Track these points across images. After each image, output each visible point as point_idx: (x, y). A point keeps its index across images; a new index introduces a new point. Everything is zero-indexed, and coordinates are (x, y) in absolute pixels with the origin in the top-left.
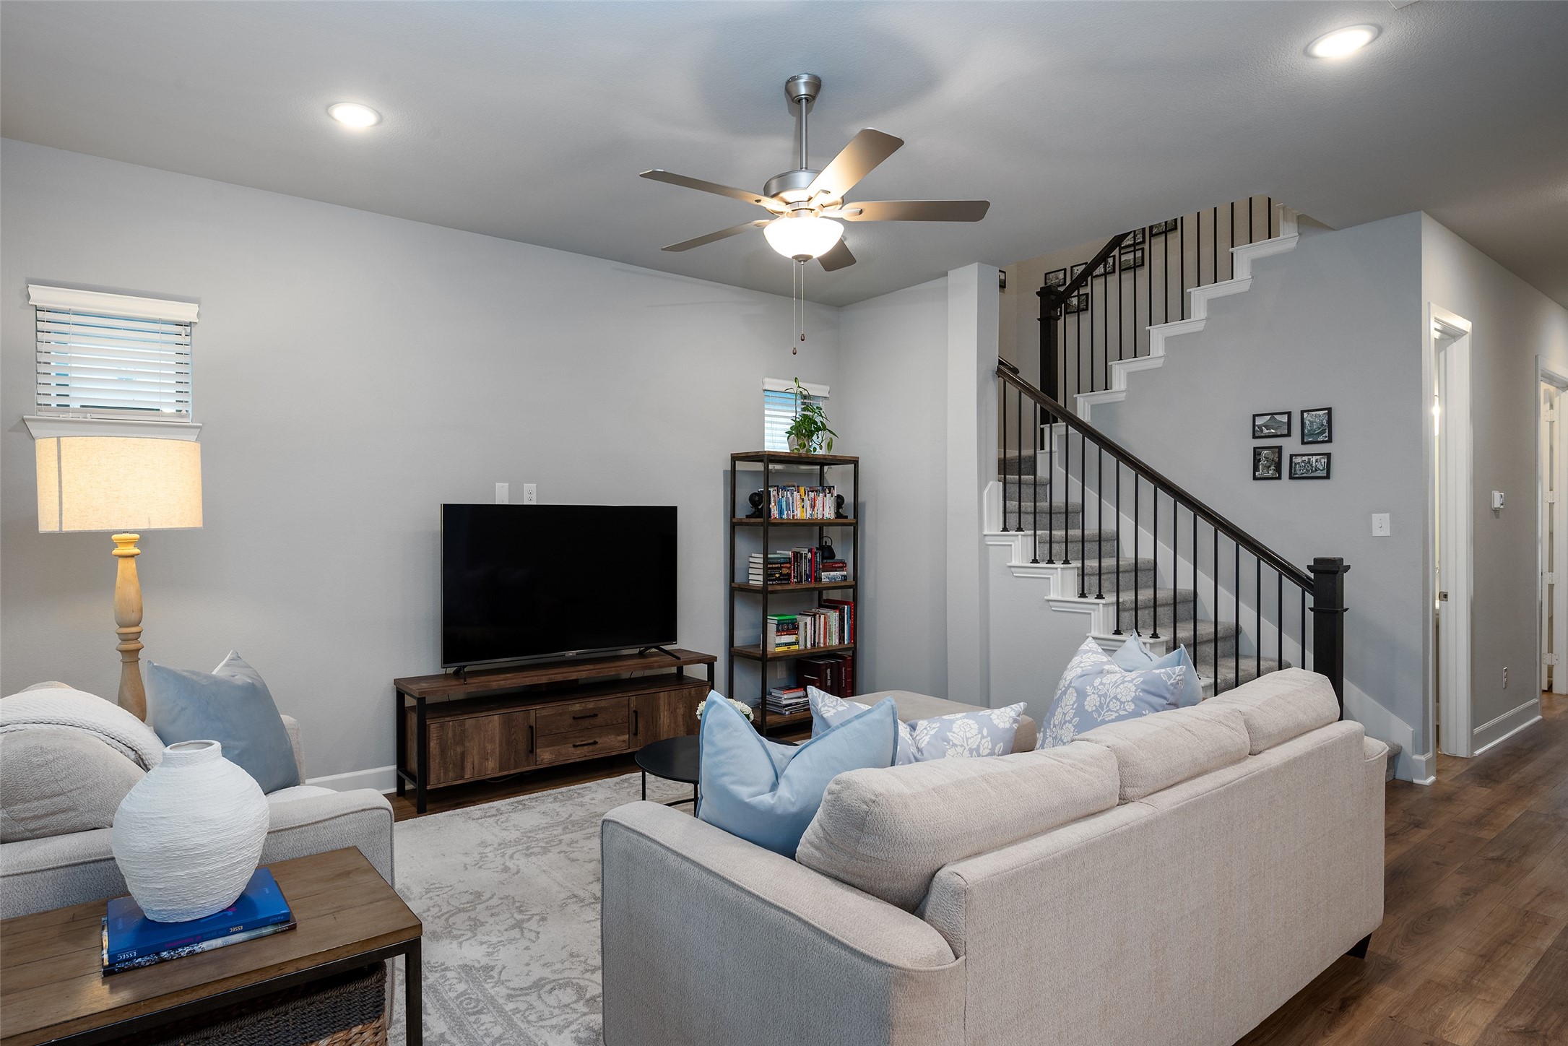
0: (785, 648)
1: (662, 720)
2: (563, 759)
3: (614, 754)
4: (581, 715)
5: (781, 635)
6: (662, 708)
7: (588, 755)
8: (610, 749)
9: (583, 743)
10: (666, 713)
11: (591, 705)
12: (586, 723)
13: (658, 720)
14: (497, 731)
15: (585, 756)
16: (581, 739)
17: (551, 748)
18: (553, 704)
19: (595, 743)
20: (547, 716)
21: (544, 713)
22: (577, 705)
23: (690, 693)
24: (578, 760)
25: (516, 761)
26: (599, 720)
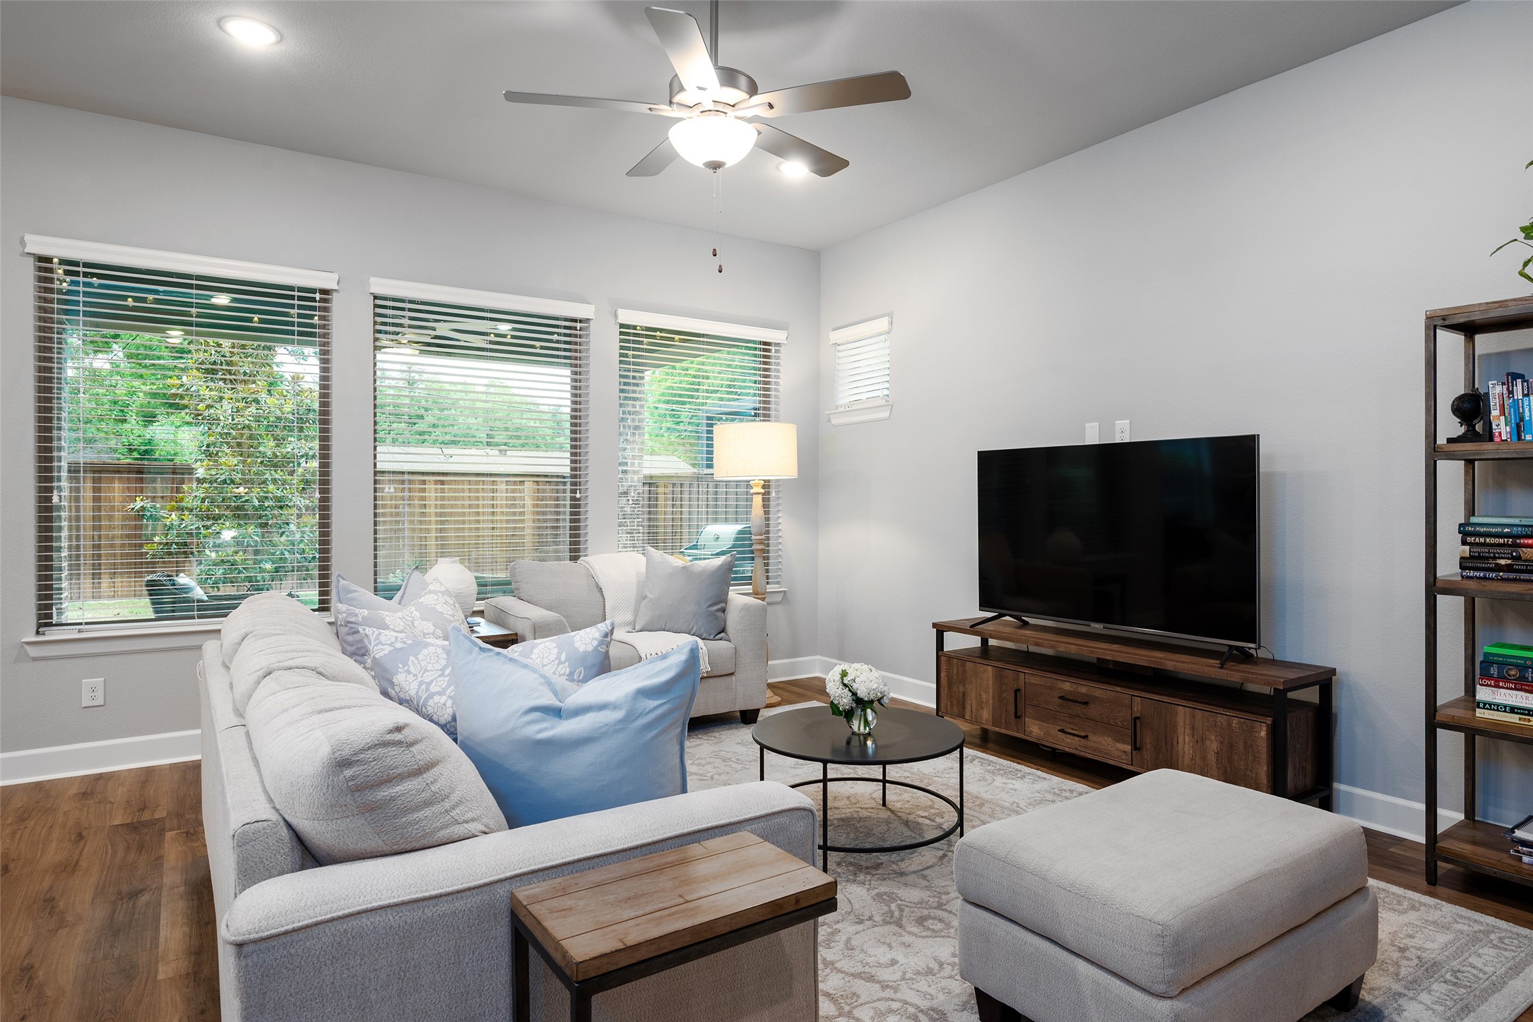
0: (1514, 718)
1: (1181, 745)
2: (1053, 741)
3: (1111, 762)
4: (1071, 698)
5: (1498, 686)
6: (1180, 729)
7: (1079, 748)
8: (1105, 753)
9: (1074, 732)
10: (1187, 738)
11: (1083, 690)
12: (1078, 709)
13: (1175, 743)
14: (991, 683)
15: (1076, 749)
16: (1071, 726)
17: (1041, 723)
18: (1041, 673)
19: (1086, 737)
20: (1036, 684)
21: (1034, 680)
22: (1068, 684)
23: (1229, 724)
24: (1067, 749)
25: (1006, 721)
26: (1093, 711)
